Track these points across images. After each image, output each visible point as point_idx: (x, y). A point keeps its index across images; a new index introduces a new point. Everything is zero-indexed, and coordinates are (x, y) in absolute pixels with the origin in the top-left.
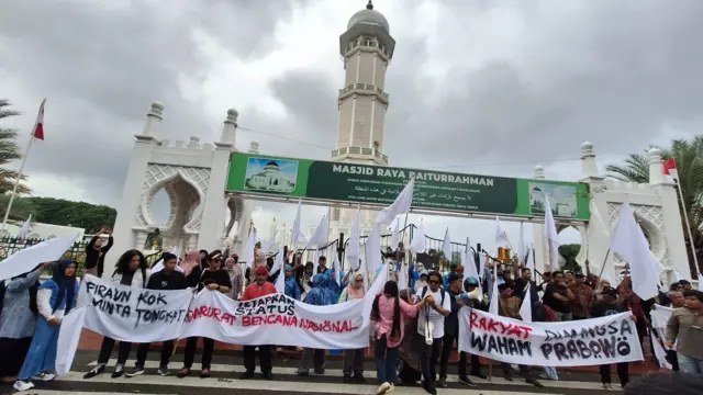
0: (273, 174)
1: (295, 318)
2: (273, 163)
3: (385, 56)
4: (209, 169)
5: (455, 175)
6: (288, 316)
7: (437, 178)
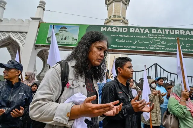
0: (64, 34)
2: (64, 27)
3: (126, 3)
4: (26, 33)
5: (185, 30)
7: (172, 32)
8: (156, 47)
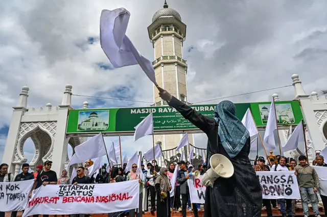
0: (95, 120)
1: (93, 197)
2: (93, 113)
3: (180, 36)
4: (56, 121)
5: (209, 106)
6: (88, 197)
7: (197, 109)
8: (183, 125)
